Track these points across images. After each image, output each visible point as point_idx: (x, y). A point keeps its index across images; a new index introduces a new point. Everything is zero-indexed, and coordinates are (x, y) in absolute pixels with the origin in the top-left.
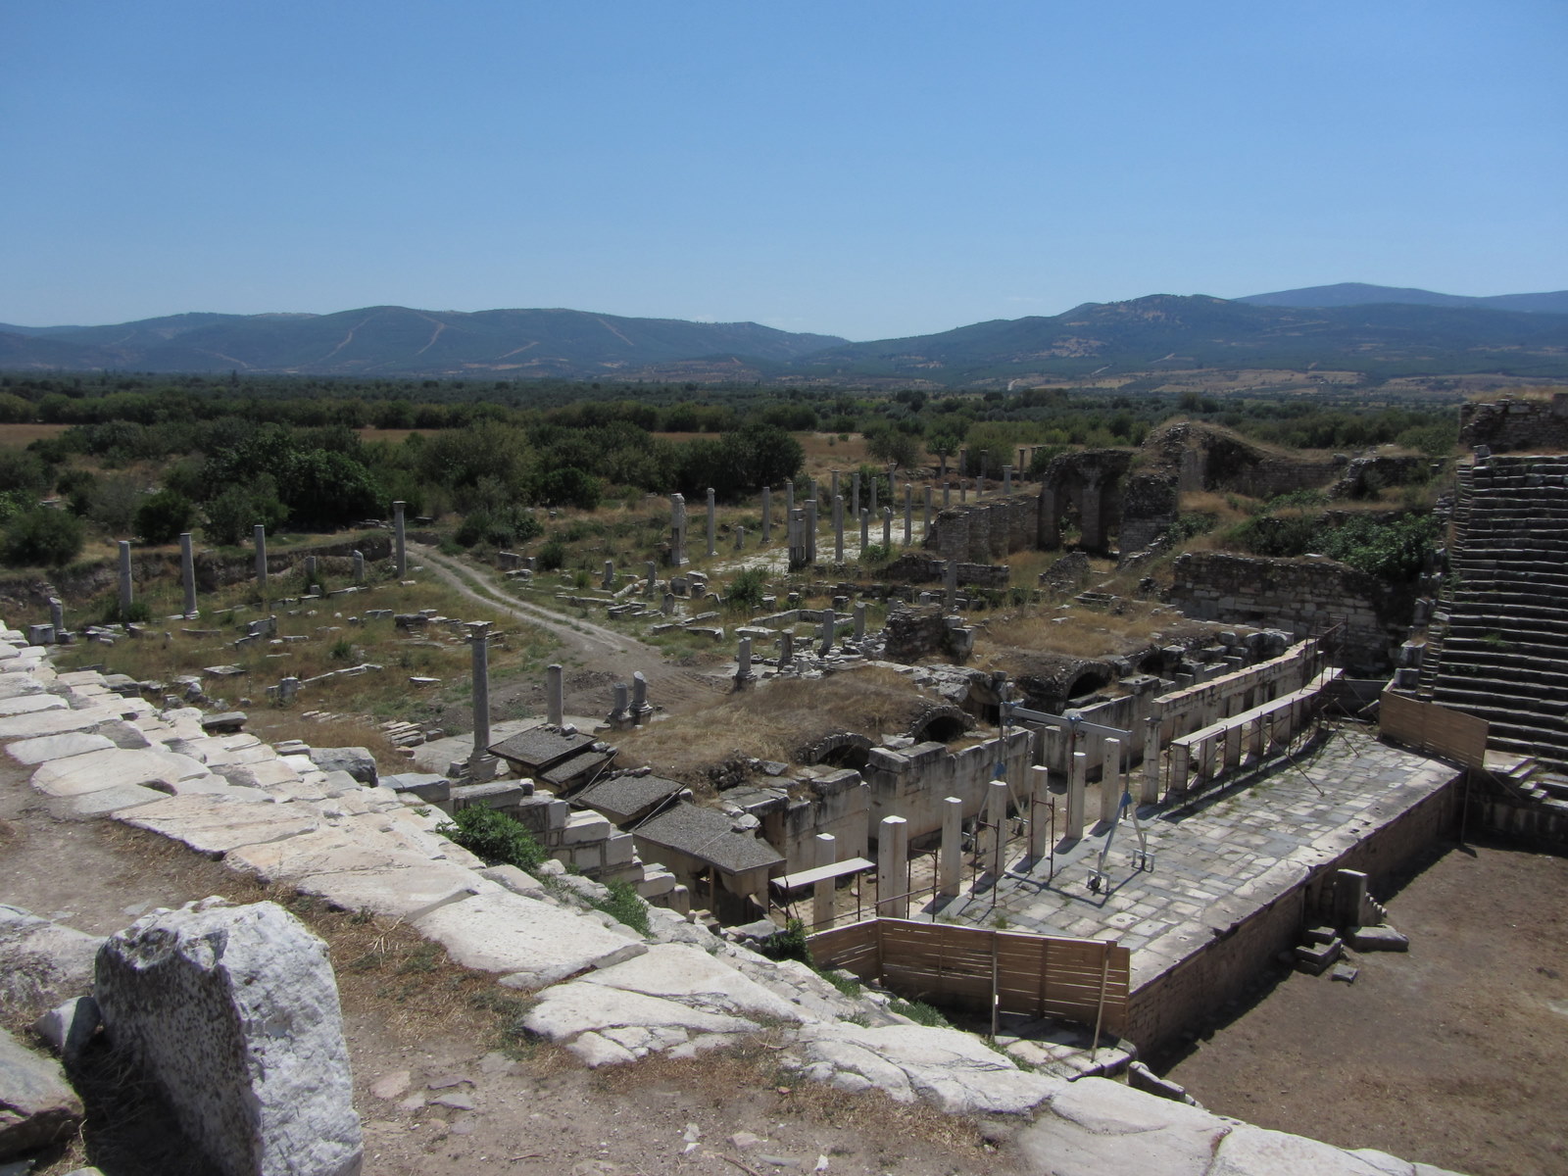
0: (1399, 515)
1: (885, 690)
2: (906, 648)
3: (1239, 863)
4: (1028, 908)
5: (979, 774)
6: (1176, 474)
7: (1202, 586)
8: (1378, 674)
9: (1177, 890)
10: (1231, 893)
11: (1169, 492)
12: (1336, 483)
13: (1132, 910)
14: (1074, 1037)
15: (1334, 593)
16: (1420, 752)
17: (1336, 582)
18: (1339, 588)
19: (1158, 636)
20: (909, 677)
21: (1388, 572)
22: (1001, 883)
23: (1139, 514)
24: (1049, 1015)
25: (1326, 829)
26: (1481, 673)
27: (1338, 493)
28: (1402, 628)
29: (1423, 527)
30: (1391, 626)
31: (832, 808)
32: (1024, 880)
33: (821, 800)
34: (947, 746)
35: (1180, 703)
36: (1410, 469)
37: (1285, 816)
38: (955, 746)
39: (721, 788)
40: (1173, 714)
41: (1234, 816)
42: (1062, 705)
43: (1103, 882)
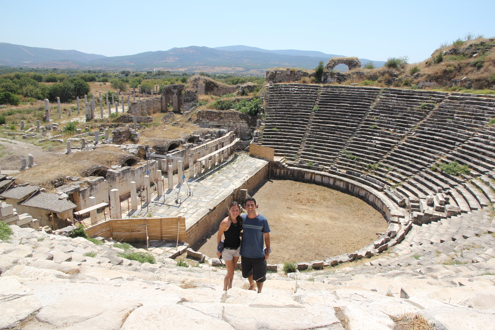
0: (252, 99)
1: (112, 152)
2: (118, 140)
3: (216, 191)
4: (158, 210)
5: (142, 174)
6: (197, 90)
7: (204, 119)
8: (249, 140)
9: (199, 200)
10: (213, 199)
11: (195, 95)
12: (237, 92)
13: (187, 207)
14: (171, 244)
15: (238, 119)
16: (259, 158)
17: (238, 116)
18: (239, 118)
19: (192, 132)
20: (120, 148)
21: (250, 113)
22: (150, 204)
23: (187, 101)
24: (164, 239)
25: (237, 179)
26: (272, 137)
27: (238, 94)
28: (254, 127)
29: (258, 101)
30: (252, 127)
31: (95, 189)
32: (157, 203)
33: (91, 187)
34: (132, 167)
35: (198, 149)
36: (255, 88)
37: (227, 177)
38: (135, 167)
39: (56, 187)
40: (196, 153)
41: (214, 179)
42: (166, 153)
43: (179, 201)
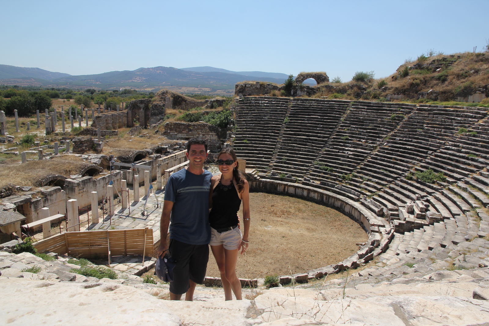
0: (222, 111)
1: (71, 162)
2: (80, 149)
4: (122, 223)
5: (105, 184)
6: (164, 103)
7: (172, 131)
11: (162, 109)
12: (206, 105)
13: (155, 219)
14: (137, 260)
15: (207, 131)
17: (207, 128)
18: (208, 130)
19: (160, 144)
20: (81, 158)
21: (220, 125)
22: (113, 217)
23: (154, 114)
24: (128, 254)
26: (242, 150)
27: (207, 107)
28: (224, 140)
29: (228, 113)
30: (221, 139)
31: (50, 200)
32: (121, 215)
33: (46, 197)
34: (94, 178)
35: (166, 160)
36: (224, 102)
38: (96, 177)
39: (2, 197)
40: (165, 163)
43: (146, 213)
